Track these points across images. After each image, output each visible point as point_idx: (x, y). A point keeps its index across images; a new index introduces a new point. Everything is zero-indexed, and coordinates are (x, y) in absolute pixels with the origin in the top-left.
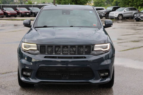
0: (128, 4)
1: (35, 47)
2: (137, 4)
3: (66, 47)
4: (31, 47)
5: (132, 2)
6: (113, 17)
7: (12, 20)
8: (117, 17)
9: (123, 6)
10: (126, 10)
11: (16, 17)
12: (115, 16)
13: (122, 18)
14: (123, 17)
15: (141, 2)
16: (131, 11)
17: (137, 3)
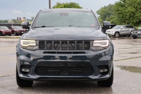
0: (125, 22)
1: (34, 43)
2: (133, 22)
3: (65, 42)
4: (29, 44)
5: (129, 20)
6: (110, 35)
7: (7, 38)
8: (113, 34)
9: (120, 23)
10: (123, 28)
11: (10, 35)
12: (112, 34)
13: (119, 36)
14: (120, 34)
15: (138, 19)
16: (127, 29)
17: (134, 20)
